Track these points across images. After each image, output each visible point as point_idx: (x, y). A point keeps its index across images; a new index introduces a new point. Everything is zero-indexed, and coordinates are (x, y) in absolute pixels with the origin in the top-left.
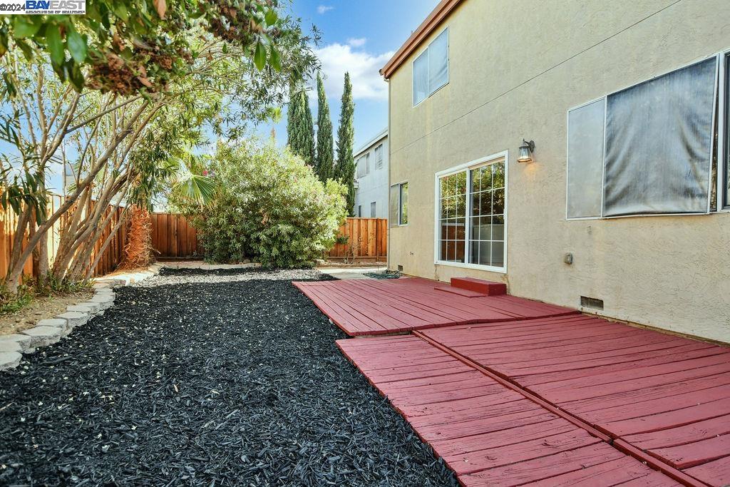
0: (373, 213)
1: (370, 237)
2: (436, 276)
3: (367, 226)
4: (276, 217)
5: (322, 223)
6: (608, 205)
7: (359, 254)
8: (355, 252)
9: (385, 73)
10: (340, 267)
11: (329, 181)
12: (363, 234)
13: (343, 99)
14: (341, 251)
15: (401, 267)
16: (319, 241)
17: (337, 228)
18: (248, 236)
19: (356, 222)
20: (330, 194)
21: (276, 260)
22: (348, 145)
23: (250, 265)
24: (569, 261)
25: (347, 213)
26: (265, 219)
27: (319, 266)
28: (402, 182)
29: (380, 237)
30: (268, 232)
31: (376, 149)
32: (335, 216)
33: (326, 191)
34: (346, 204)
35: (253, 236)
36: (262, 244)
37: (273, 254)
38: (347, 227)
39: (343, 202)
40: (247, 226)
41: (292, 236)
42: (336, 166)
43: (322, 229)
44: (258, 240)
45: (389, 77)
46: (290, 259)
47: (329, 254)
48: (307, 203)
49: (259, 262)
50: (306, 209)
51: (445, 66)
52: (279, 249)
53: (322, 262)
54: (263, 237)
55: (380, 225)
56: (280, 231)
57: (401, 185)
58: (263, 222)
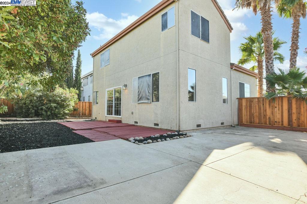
0: (89, 100)
1: (87, 108)
2: (106, 120)
3: (86, 105)
4: (50, 101)
5: (68, 103)
6: (138, 101)
7: (83, 115)
8: (81, 114)
9: (92, 55)
10: (75, 119)
11: (71, 89)
12: (84, 107)
13: (77, 59)
14: (75, 113)
15: (96, 118)
16: (67, 110)
17: (74, 105)
18: (37, 108)
19: (81, 103)
20: (71, 93)
21: (49, 116)
22: (79, 76)
23: (38, 118)
24: (132, 113)
25: (78, 100)
26: (45, 101)
27: (67, 118)
28: (97, 91)
29: (91, 108)
30: (46, 106)
31: (91, 76)
32: (73, 101)
33: (70, 92)
34: (77, 97)
35: (40, 108)
36: (43, 110)
37: (48, 114)
38: (78, 105)
39: (76, 96)
40: (37, 104)
41: (56, 108)
42: (74, 83)
43: (68, 106)
44: (42, 109)
45: (94, 56)
46: (55, 116)
47: (71, 114)
48: (63, 96)
49: (42, 117)
50: (62, 98)
51: (109, 59)
52: (51, 112)
53: (68, 117)
54: (44, 108)
55: (91, 104)
56: (51, 106)
57: (97, 92)
58: (44, 103)
